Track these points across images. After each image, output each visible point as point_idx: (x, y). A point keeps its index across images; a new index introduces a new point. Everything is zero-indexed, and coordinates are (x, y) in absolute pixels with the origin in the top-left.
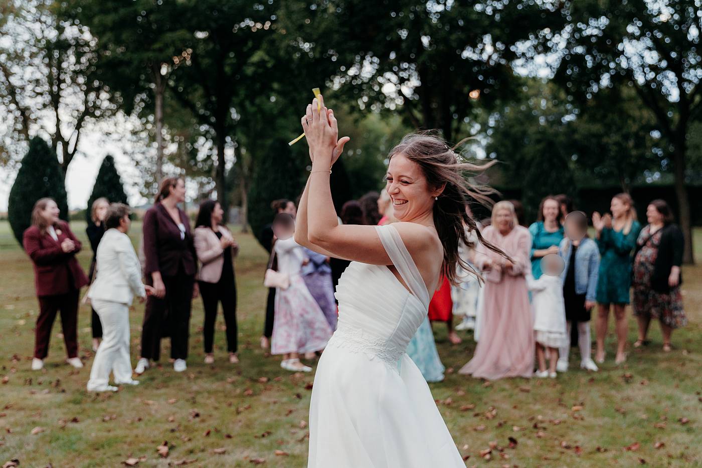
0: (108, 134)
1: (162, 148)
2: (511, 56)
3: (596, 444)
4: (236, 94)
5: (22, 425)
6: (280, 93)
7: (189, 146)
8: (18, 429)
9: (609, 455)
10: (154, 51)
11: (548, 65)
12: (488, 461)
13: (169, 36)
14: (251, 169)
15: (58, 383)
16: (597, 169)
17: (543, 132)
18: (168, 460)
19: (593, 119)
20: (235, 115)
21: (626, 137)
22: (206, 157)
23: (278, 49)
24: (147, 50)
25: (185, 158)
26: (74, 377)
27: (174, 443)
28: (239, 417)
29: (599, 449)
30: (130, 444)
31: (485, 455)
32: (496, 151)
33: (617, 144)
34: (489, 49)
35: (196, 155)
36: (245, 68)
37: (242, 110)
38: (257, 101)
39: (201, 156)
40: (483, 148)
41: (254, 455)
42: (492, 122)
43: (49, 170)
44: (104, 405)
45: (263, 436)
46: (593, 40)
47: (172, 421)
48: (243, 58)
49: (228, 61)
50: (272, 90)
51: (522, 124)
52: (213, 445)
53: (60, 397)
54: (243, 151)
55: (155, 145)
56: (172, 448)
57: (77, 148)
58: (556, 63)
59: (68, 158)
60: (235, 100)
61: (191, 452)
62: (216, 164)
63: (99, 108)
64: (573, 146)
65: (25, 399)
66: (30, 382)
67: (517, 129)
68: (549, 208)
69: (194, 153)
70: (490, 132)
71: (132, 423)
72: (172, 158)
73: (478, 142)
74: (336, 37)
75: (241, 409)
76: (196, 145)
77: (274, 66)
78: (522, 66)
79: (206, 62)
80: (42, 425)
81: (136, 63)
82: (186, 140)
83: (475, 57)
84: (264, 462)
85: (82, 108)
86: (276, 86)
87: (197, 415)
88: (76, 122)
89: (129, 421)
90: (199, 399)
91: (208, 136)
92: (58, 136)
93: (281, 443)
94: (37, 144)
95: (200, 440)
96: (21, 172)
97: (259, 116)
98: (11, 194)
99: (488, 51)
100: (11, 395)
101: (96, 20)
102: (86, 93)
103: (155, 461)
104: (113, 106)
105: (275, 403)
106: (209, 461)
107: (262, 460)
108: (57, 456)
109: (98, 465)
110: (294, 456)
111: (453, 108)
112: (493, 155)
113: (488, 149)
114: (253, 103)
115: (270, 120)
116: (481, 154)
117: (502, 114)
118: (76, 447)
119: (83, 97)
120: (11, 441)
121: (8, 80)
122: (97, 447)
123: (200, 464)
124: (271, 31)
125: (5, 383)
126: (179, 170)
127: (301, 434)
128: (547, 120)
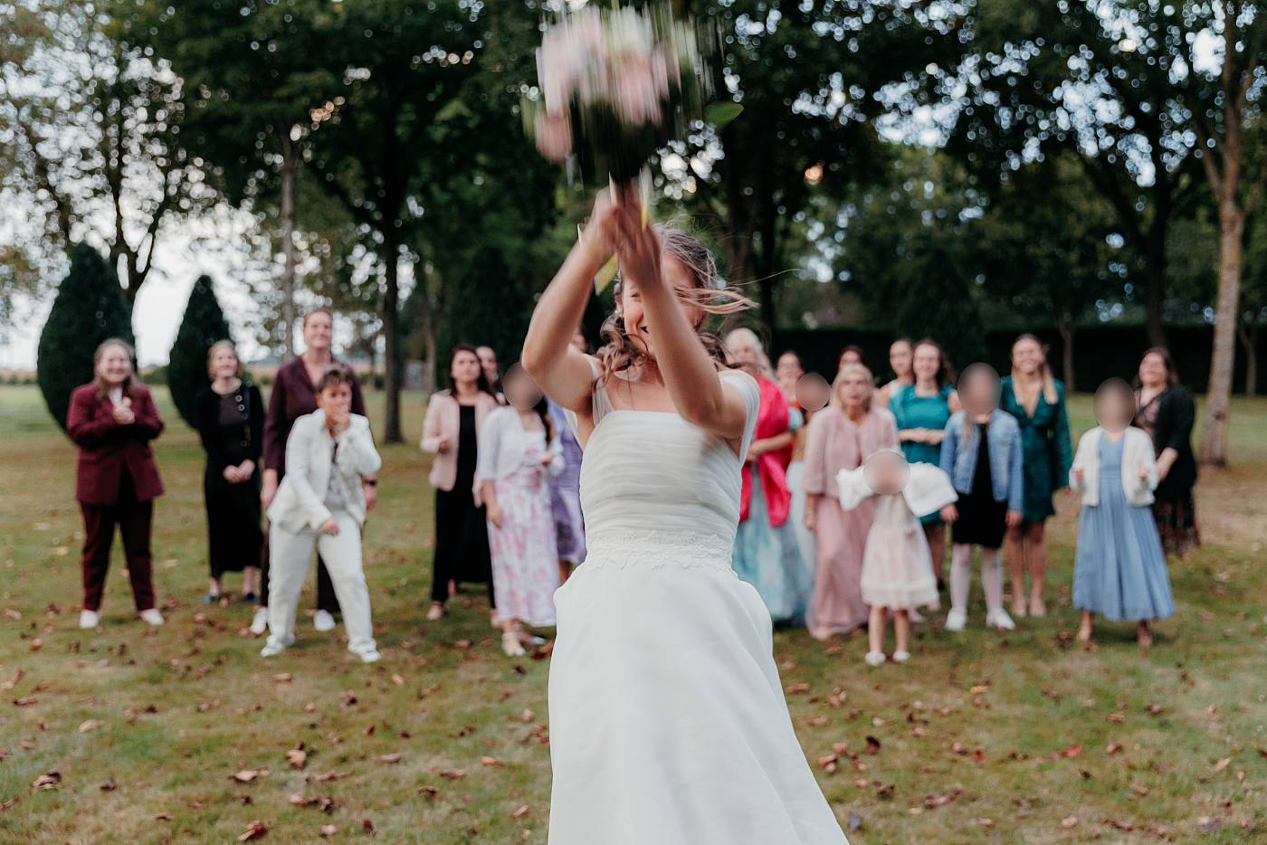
0: (201, 240)
1: (292, 263)
2: (875, 109)
3: (1010, 747)
4: (416, 172)
5: (65, 717)
6: (489, 171)
7: (338, 260)
8: (58, 724)
9: (1032, 764)
10: (280, 100)
11: (936, 124)
12: (832, 774)
13: (298, 78)
14: (441, 299)
15: (123, 649)
16: (1018, 299)
17: (925, 236)
18: (306, 774)
19: (1009, 216)
20: (414, 207)
21: (1066, 246)
22: (366, 278)
23: (486, 98)
24: (269, 99)
25: (331, 279)
26: (150, 640)
27: (314, 746)
28: (423, 704)
29: (1014, 756)
30: (244, 747)
31: (828, 765)
32: (850, 268)
33: (1052, 256)
35: (351, 275)
36: (430, 129)
37: (426, 201)
38: (452, 184)
39: (359, 277)
40: (828, 264)
41: (447, 765)
42: (842, 221)
43: (104, 300)
44: (199, 685)
45: (462, 734)
46: (1012, 81)
47: (312, 711)
48: (427, 113)
49: (403, 118)
50: (476, 165)
51: (893, 223)
52: (379, 750)
53: (129, 672)
54: (429, 269)
55: (282, 258)
56: (311, 754)
57: (152, 263)
58: (950, 121)
59: (137, 279)
60: (414, 183)
61: (344, 760)
62: (384, 289)
63: (188, 196)
64: (978, 260)
65: (69, 675)
66: (77, 648)
67: (883, 232)
68: (922, 359)
69: (346, 273)
70: (840, 236)
71: (246, 714)
72: (310, 280)
73: (820, 254)
75: (426, 691)
76: (350, 260)
77: (479, 127)
78: (893, 125)
79: (365, 119)
80: (97, 717)
81: (247, 120)
82: (333, 251)
83: (815, 110)
84: (463, 777)
85: (160, 196)
86: (482, 159)
87: (353, 701)
88: (149, 219)
89: (240, 711)
91: (370, 243)
92: (120, 244)
93: (491, 745)
94: (83, 256)
95: (358, 742)
96: (58, 303)
97: (454, 209)
98: (42, 338)
99: (836, 100)
100: (46, 669)
101: (182, 48)
102: (166, 171)
103: (283, 776)
104: (211, 193)
105: (481, 681)
106: (372, 774)
107: (459, 772)
108: (124, 768)
109: (191, 781)
110: (512, 768)
111: (778, 196)
112: (844, 276)
113: (837, 265)
114: (444, 188)
115: (472, 216)
116: (824, 274)
117: (859, 206)
118: (153, 752)
119: (160, 177)
120: (46, 743)
121: (34, 150)
122: (189, 752)
123: (359, 780)
124: (474, 67)
125: (36, 649)
126: (321, 301)
127: (524, 731)
128: (935, 218)
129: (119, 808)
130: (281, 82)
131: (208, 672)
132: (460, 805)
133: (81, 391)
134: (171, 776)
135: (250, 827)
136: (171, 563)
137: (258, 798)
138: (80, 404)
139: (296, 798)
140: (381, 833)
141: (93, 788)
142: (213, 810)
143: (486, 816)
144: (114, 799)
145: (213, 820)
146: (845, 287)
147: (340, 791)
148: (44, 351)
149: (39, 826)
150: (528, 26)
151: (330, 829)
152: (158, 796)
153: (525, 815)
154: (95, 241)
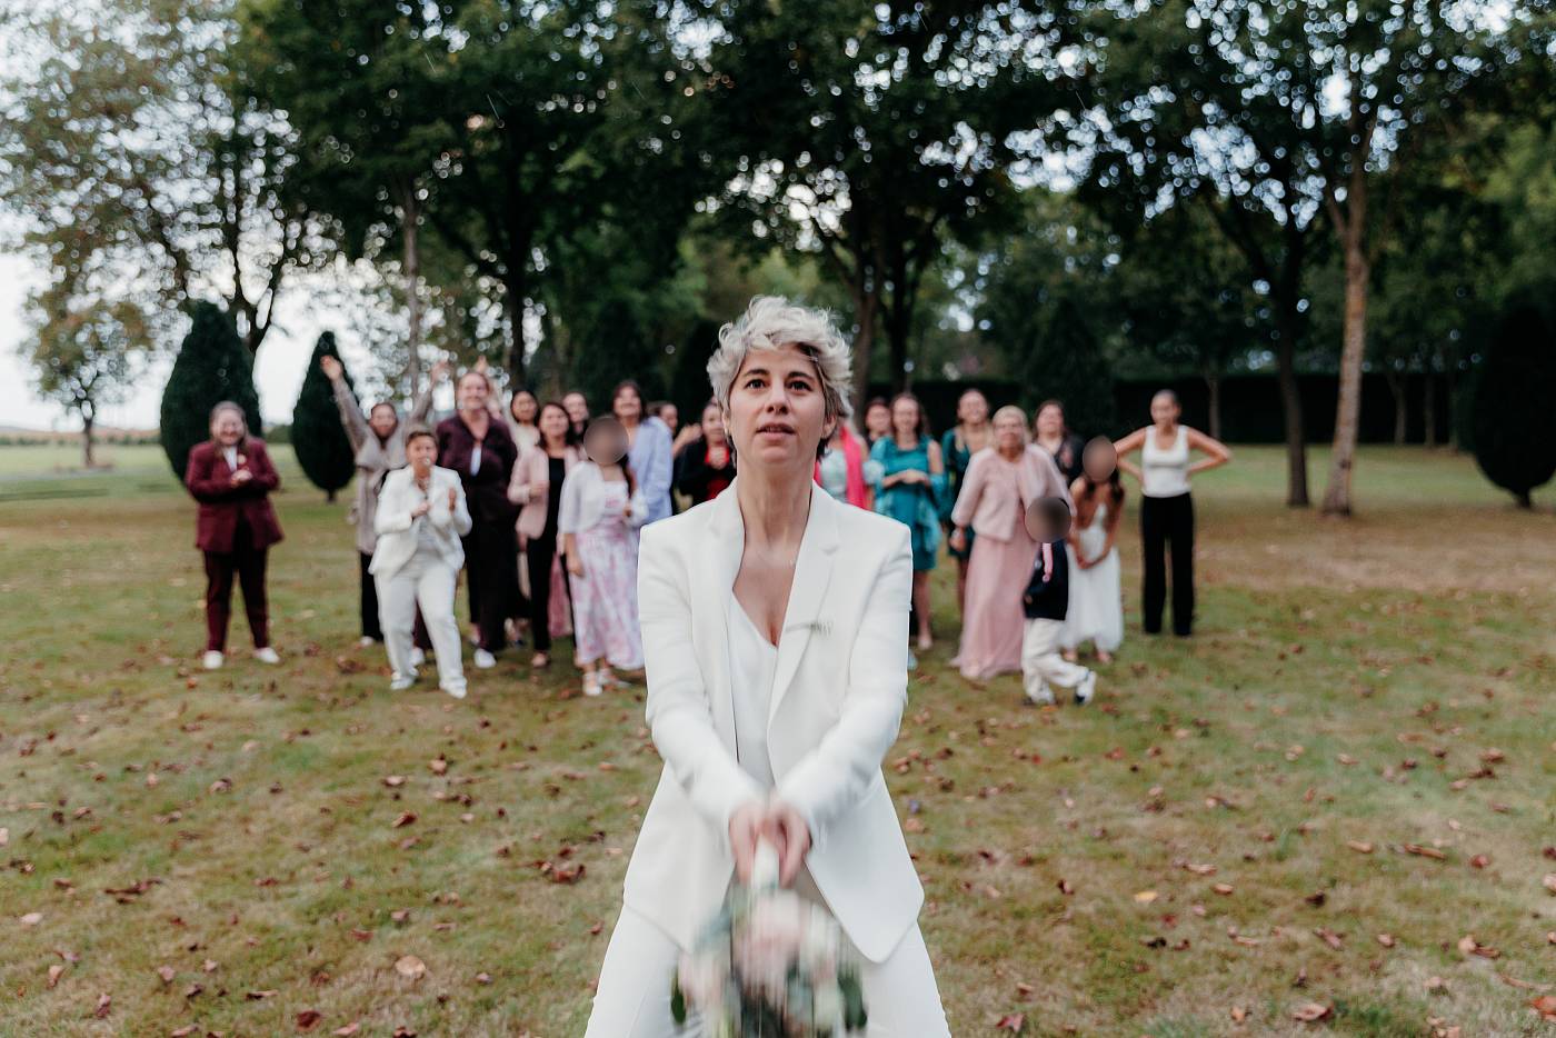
0: (321, 294)
1: (417, 319)
2: (1009, 157)
3: (1062, 752)
4: (539, 224)
5: (228, 739)
6: (614, 221)
7: (462, 313)
8: (223, 744)
9: (1080, 765)
10: (402, 154)
11: (1069, 172)
12: (904, 774)
13: (418, 132)
14: (570, 353)
15: (273, 686)
16: (1164, 346)
17: (1069, 285)
18: (448, 777)
19: (1144, 262)
20: (539, 260)
21: (1212, 292)
22: (491, 332)
23: (609, 150)
24: (389, 152)
25: (456, 334)
26: (296, 679)
27: (454, 757)
28: (549, 726)
29: (1065, 759)
30: (391, 760)
31: (898, 766)
32: (991, 317)
33: (1196, 304)
34: (970, 145)
35: (475, 329)
36: (555, 181)
37: (552, 253)
38: (578, 235)
39: (484, 330)
40: (968, 312)
41: (569, 770)
42: (983, 269)
43: (226, 360)
44: (346, 714)
45: (584, 748)
46: (1146, 128)
47: (451, 732)
48: (551, 161)
49: (526, 169)
50: (602, 216)
51: (1034, 270)
52: (511, 760)
53: (279, 705)
54: (557, 321)
55: (406, 312)
56: (451, 763)
57: (272, 319)
58: (1082, 168)
59: (257, 336)
60: (539, 234)
61: (479, 768)
62: (509, 343)
63: (307, 250)
64: (1118, 308)
65: (226, 707)
66: (231, 686)
67: (1026, 279)
68: (902, 413)
69: (470, 325)
70: (981, 284)
71: (391, 735)
72: (434, 335)
73: (961, 303)
74: (707, 131)
75: (552, 715)
76: (474, 312)
77: (605, 177)
78: (1025, 173)
79: (486, 170)
80: (256, 738)
81: (369, 175)
82: (458, 304)
83: (946, 158)
84: (583, 779)
85: (278, 250)
86: (608, 209)
87: (486, 724)
88: (269, 274)
89: (386, 733)
90: (489, 705)
91: (494, 296)
92: (239, 300)
93: (609, 756)
94: (203, 313)
95: (491, 754)
96: (181, 362)
97: (581, 262)
98: (164, 398)
99: (968, 147)
100: (203, 702)
101: (301, 101)
102: (285, 223)
103: (426, 780)
104: (331, 245)
105: (603, 708)
106: (504, 779)
107: (580, 774)
108: (286, 775)
109: (345, 785)
110: (627, 772)
111: (908, 246)
112: (985, 325)
113: (978, 314)
114: (569, 240)
115: (598, 269)
116: (965, 323)
117: (1001, 253)
118: (312, 763)
119: (277, 231)
120: (216, 759)
121: (149, 205)
122: (343, 763)
123: (492, 781)
124: (599, 118)
125: (192, 687)
126: (445, 356)
127: (638, 745)
128: (1078, 264)
129: (287, 805)
130: (401, 135)
131: (354, 704)
132: (580, 798)
133: (199, 449)
134: (329, 782)
135: (401, 817)
136: (308, 614)
137: (406, 794)
138: (200, 461)
139: (439, 795)
140: (513, 819)
141: (262, 791)
142: (368, 806)
143: (600, 806)
144: (281, 799)
145: (368, 813)
146: (986, 337)
147: (476, 790)
148: (167, 410)
149: (220, 819)
150: (652, 78)
151: (469, 817)
152: (320, 795)
153: (636, 805)
154: (213, 296)
